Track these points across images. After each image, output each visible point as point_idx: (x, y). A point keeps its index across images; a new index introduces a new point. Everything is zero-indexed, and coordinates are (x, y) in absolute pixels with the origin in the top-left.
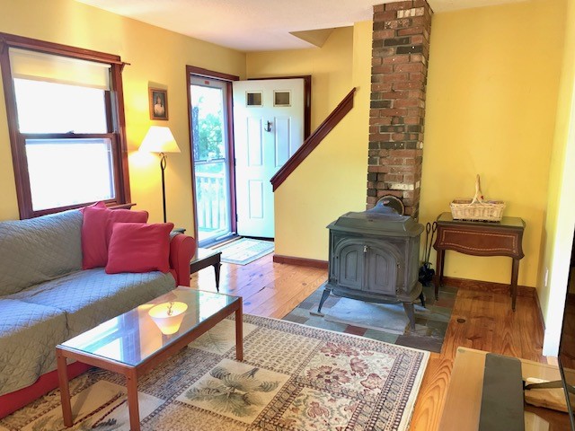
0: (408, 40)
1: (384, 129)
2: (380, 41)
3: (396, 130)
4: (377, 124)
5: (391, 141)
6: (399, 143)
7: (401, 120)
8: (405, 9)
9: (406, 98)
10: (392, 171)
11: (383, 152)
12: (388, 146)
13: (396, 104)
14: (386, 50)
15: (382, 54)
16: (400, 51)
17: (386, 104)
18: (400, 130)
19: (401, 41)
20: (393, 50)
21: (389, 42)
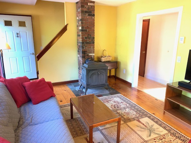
0: (91, 13)
1: (86, 38)
2: (83, 11)
3: (89, 38)
4: (84, 37)
5: (88, 41)
6: (90, 42)
7: (90, 35)
8: (90, 3)
9: (91, 29)
10: (89, 50)
11: (86, 45)
12: (87, 43)
13: (89, 30)
14: (85, 14)
15: (84, 15)
16: (89, 15)
17: (86, 31)
18: (90, 38)
19: (89, 12)
20: (87, 14)
21: (86, 12)
